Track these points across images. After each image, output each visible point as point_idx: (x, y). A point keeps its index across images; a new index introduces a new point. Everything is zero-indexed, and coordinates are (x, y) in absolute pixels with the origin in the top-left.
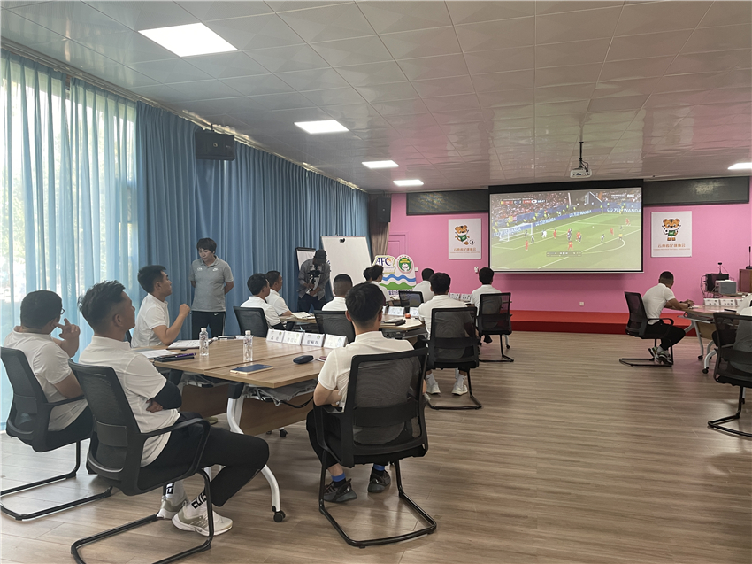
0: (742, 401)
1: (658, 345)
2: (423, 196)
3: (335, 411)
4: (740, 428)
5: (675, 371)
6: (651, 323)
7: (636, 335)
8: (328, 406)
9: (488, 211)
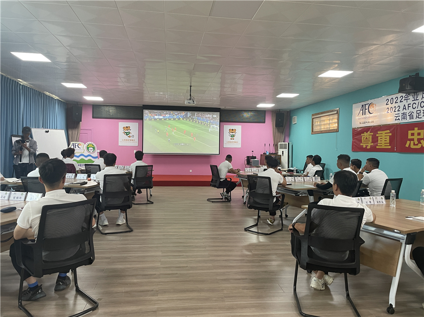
0: (259, 217)
1: (225, 191)
2: (103, 108)
3: (30, 243)
4: (258, 230)
5: (232, 204)
6: (221, 180)
7: (215, 186)
8: (25, 239)
9: (142, 119)
